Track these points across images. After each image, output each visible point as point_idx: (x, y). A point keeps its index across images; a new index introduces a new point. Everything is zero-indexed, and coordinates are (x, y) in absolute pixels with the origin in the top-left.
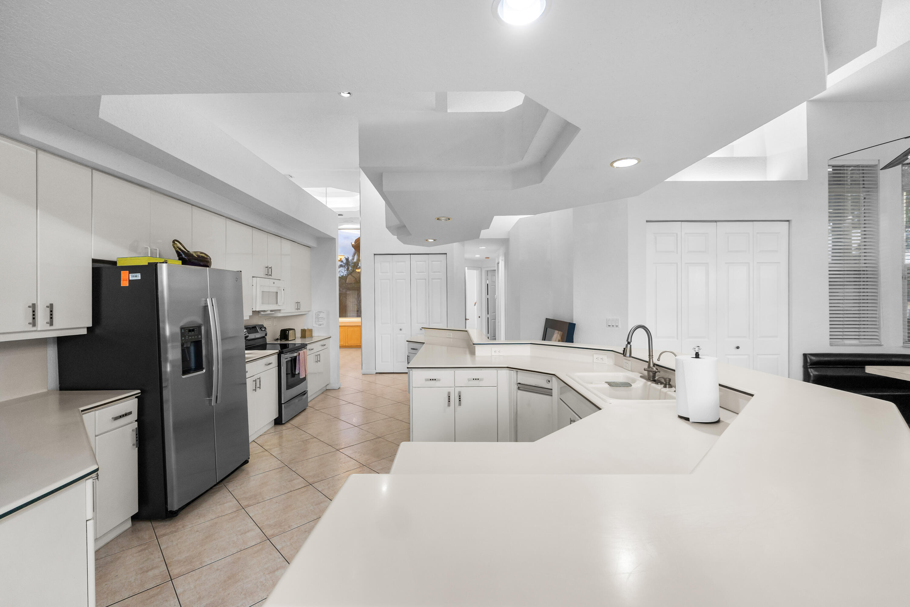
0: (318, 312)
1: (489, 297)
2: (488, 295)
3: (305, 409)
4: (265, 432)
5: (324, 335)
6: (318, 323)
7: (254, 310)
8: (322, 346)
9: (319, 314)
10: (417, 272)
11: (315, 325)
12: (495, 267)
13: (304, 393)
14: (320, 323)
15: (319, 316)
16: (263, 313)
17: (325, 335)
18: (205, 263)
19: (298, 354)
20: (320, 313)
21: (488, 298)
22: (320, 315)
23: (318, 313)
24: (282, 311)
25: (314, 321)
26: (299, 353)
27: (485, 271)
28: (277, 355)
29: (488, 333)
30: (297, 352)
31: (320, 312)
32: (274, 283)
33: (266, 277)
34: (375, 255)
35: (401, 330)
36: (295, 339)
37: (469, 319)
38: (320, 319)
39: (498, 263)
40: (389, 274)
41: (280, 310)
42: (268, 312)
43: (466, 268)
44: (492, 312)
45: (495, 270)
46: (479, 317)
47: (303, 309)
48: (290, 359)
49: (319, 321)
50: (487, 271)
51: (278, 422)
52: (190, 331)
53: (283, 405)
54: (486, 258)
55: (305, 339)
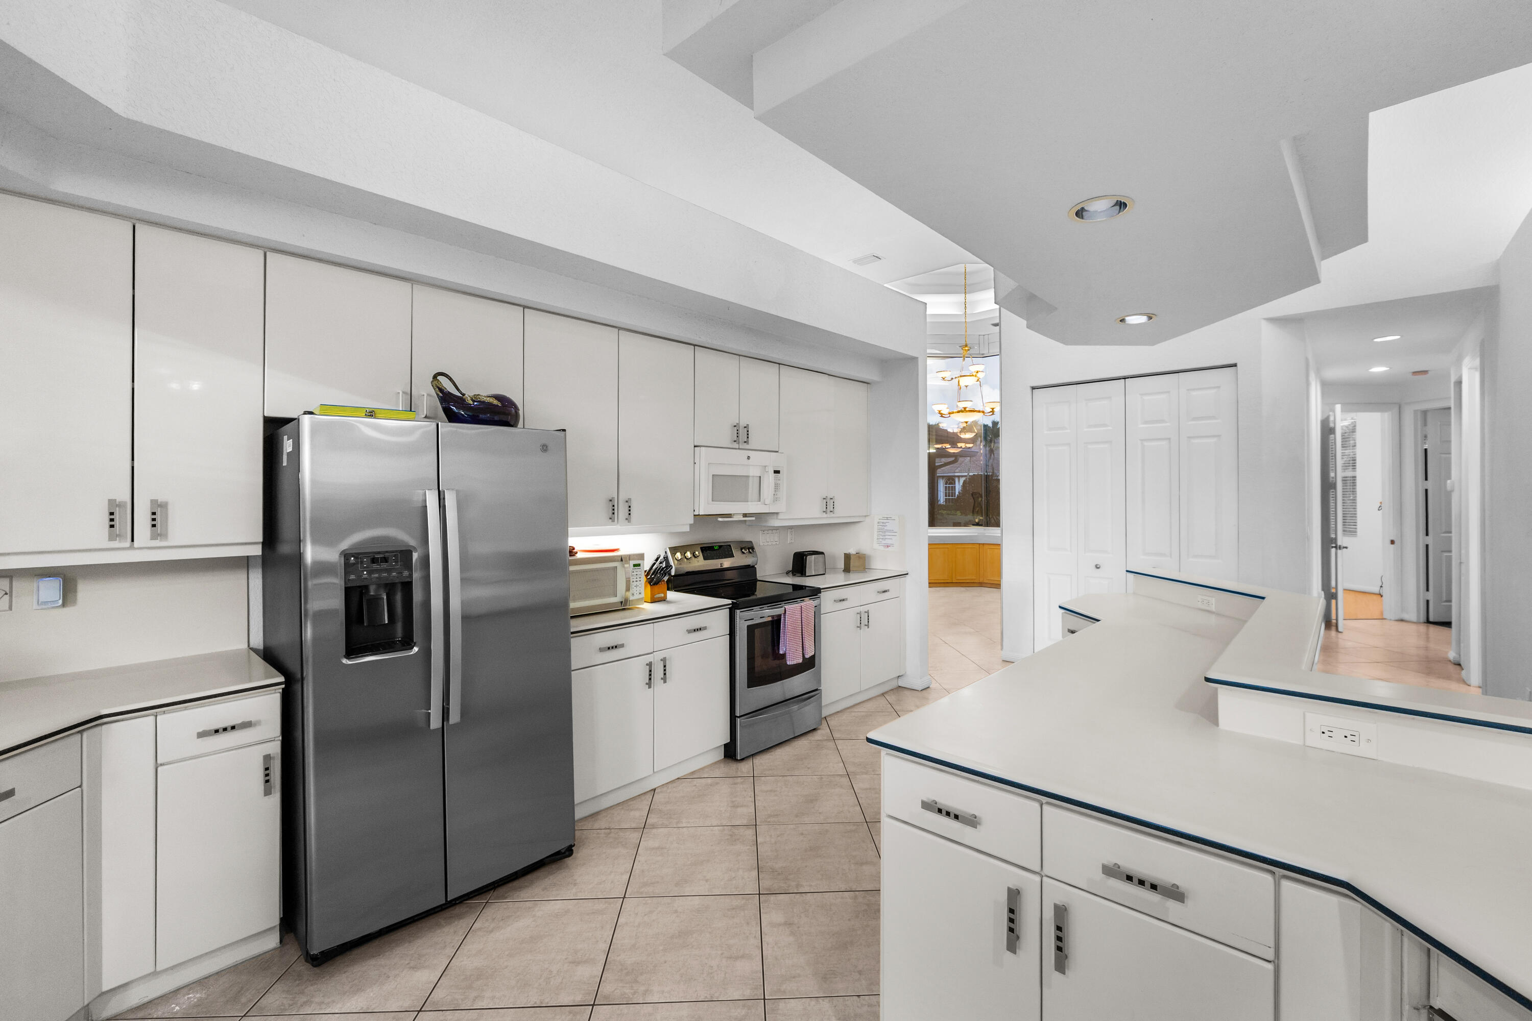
0: (884, 518)
1: (1429, 485)
2: (1426, 479)
3: (814, 730)
4: (693, 773)
5: (894, 568)
6: (884, 542)
7: (696, 513)
8: (878, 592)
9: (885, 523)
10: (1146, 422)
11: (876, 546)
12: (1450, 398)
13: (813, 694)
14: (889, 542)
15: (886, 528)
16: (720, 519)
17: (896, 569)
18: (503, 418)
19: (783, 612)
20: (887, 521)
21: (1426, 490)
22: (887, 524)
23: (882, 521)
24: (780, 516)
25: (875, 537)
26: (785, 609)
27: (1416, 411)
28: (728, 609)
29: (1428, 590)
30: (782, 607)
31: (887, 519)
32: (749, 458)
33: (736, 446)
34: (1033, 388)
35: (1097, 567)
36: (824, 574)
37: (1346, 548)
38: (887, 533)
39: (1459, 383)
40: (1069, 431)
41: (777, 513)
42: (734, 517)
43: (1338, 407)
44: (1444, 531)
45: (1449, 408)
46: (1392, 542)
47: (841, 513)
48: (770, 619)
49: (887, 537)
50: (1425, 413)
51: (730, 752)
52: (374, 561)
53: (738, 720)
54: (1415, 373)
55: (848, 573)
